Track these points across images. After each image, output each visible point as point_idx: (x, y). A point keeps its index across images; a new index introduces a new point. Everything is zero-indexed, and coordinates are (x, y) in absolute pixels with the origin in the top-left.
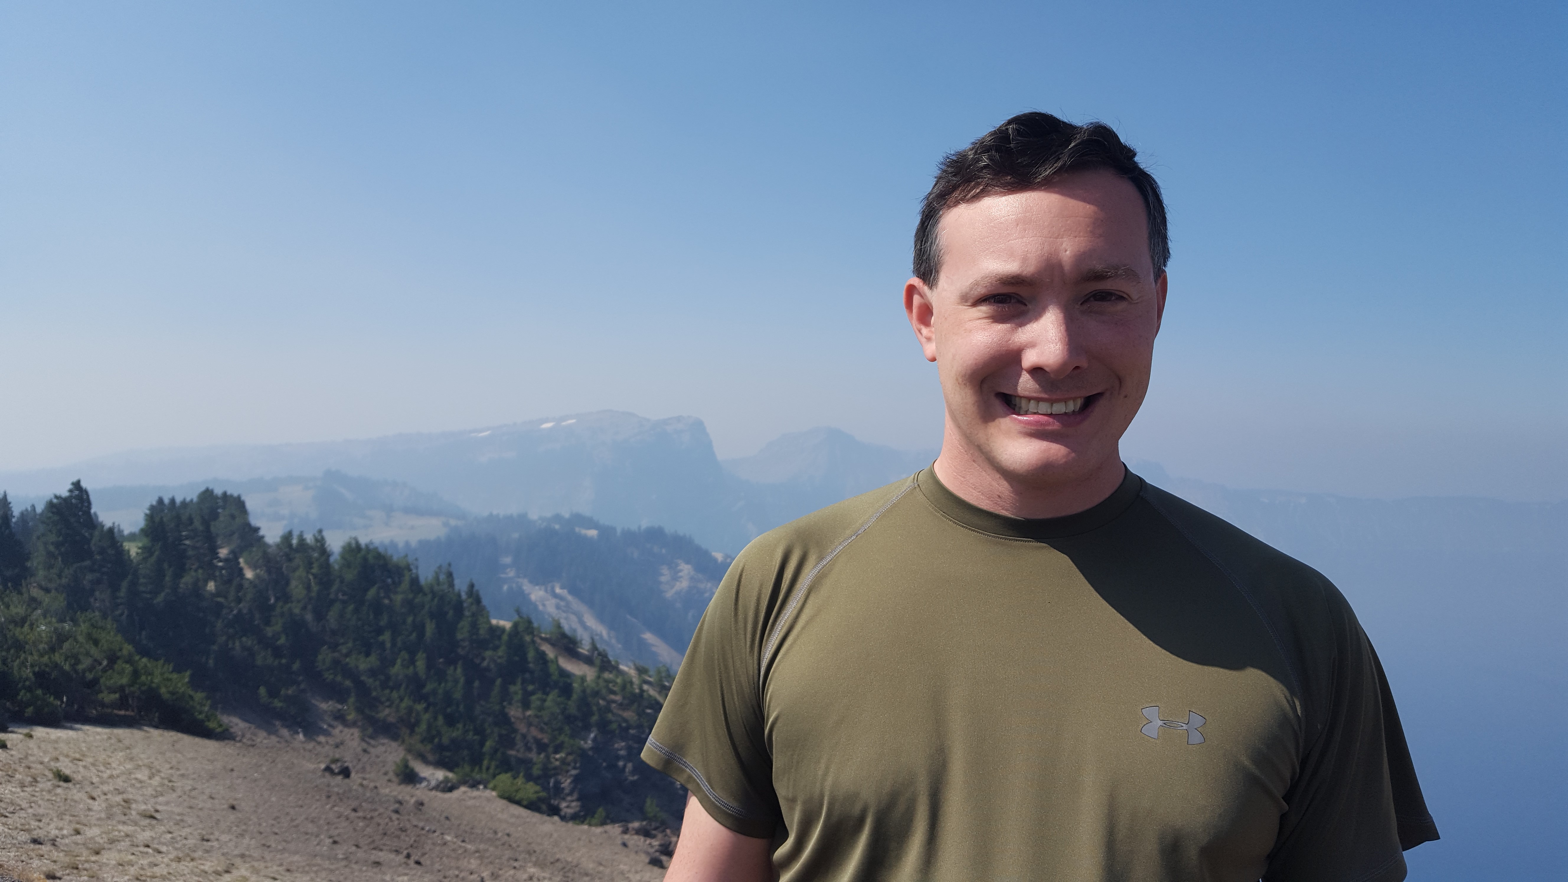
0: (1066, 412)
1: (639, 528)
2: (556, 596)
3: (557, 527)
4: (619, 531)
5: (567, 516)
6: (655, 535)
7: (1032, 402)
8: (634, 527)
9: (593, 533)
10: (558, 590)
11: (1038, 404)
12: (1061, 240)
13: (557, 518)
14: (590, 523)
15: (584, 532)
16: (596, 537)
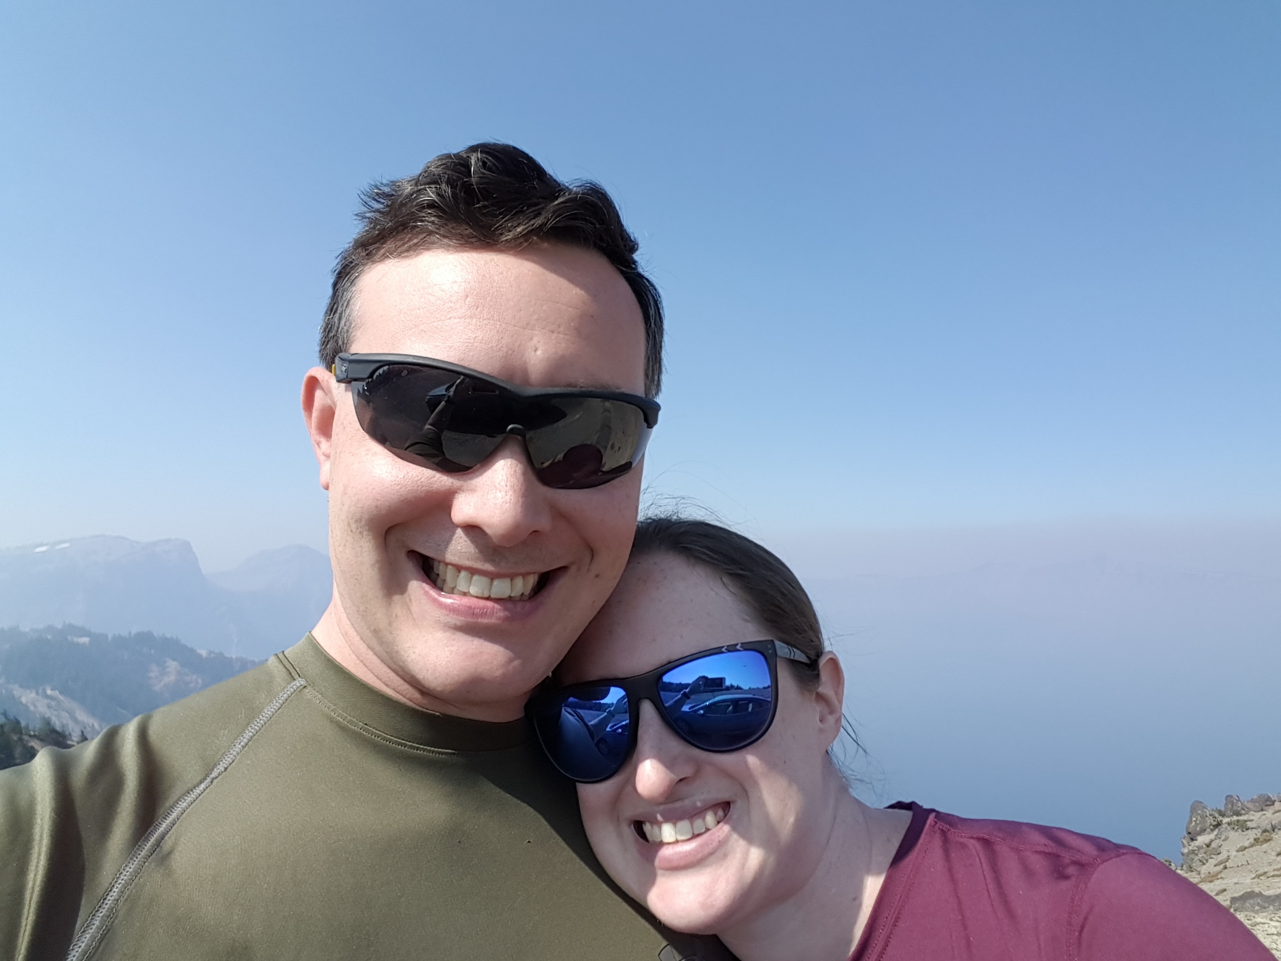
0: (512, 595)
1: (130, 633)
2: (47, 697)
3: (49, 637)
4: (110, 637)
5: (60, 626)
6: (145, 638)
7: (463, 574)
8: (124, 633)
9: (85, 640)
10: (49, 692)
11: (471, 578)
12: (530, 331)
13: (50, 629)
14: (84, 632)
15: (76, 640)
16: (87, 643)
